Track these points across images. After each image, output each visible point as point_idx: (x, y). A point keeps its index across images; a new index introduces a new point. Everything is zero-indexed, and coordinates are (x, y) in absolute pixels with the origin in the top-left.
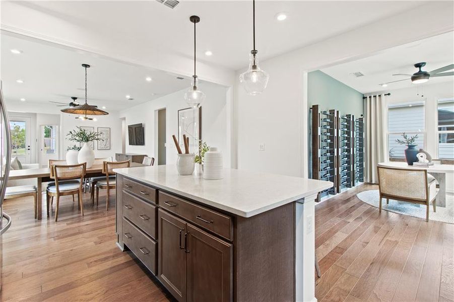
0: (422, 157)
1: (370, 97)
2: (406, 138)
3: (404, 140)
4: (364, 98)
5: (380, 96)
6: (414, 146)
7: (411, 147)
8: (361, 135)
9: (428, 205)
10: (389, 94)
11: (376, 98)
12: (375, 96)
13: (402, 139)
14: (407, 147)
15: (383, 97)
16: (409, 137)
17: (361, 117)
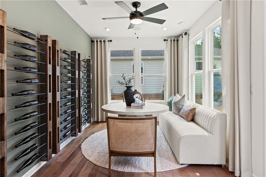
0: (137, 97)
1: (97, 41)
2: (124, 79)
3: (123, 81)
4: (92, 41)
5: (104, 41)
6: (131, 87)
7: (129, 88)
8: (88, 76)
9: (155, 157)
10: (111, 41)
11: (101, 43)
12: (101, 41)
13: (122, 80)
14: (126, 88)
15: (107, 42)
16: (127, 79)
17: (89, 58)
